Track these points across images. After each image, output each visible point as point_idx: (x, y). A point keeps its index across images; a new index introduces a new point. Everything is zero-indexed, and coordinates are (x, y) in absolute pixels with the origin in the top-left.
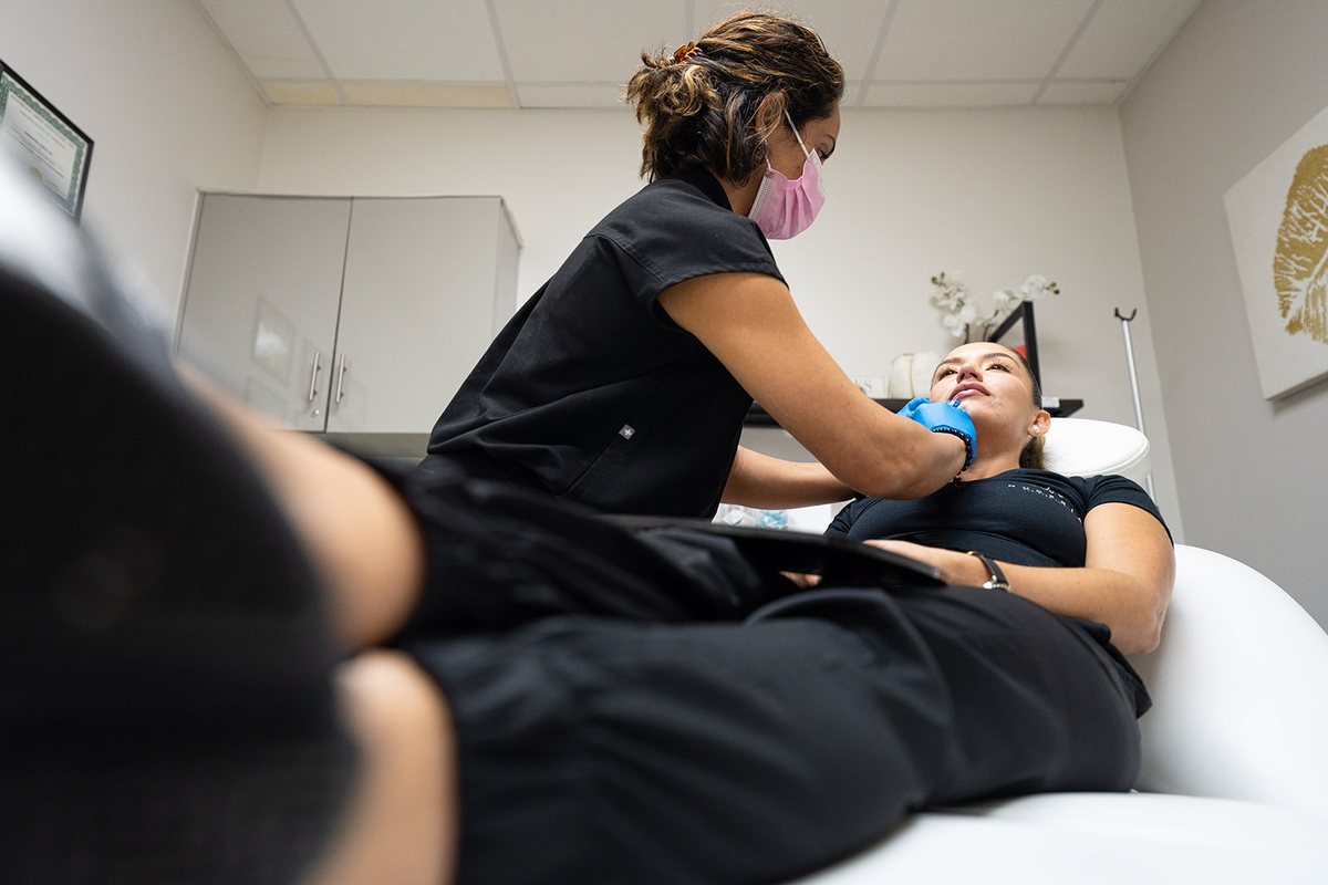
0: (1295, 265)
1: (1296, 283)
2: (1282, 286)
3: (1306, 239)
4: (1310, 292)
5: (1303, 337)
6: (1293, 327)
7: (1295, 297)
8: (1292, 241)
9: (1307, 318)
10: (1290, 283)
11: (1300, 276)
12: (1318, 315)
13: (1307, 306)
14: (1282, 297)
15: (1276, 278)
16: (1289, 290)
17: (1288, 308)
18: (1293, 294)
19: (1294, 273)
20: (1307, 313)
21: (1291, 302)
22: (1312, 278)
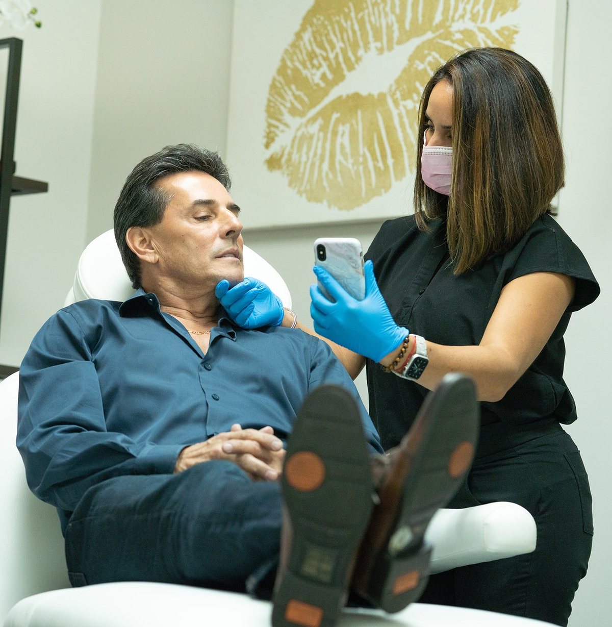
0: (292, 98)
1: (287, 117)
2: (272, 113)
3: (309, 75)
4: (299, 134)
5: (279, 178)
6: (273, 163)
7: (283, 131)
8: (296, 70)
9: (289, 160)
10: (281, 114)
11: (293, 112)
12: (300, 163)
13: (292, 147)
14: (270, 125)
15: (269, 101)
16: (279, 121)
17: (273, 140)
18: (282, 127)
19: (288, 105)
20: (290, 154)
21: (276, 135)
22: (304, 120)
